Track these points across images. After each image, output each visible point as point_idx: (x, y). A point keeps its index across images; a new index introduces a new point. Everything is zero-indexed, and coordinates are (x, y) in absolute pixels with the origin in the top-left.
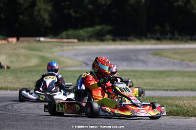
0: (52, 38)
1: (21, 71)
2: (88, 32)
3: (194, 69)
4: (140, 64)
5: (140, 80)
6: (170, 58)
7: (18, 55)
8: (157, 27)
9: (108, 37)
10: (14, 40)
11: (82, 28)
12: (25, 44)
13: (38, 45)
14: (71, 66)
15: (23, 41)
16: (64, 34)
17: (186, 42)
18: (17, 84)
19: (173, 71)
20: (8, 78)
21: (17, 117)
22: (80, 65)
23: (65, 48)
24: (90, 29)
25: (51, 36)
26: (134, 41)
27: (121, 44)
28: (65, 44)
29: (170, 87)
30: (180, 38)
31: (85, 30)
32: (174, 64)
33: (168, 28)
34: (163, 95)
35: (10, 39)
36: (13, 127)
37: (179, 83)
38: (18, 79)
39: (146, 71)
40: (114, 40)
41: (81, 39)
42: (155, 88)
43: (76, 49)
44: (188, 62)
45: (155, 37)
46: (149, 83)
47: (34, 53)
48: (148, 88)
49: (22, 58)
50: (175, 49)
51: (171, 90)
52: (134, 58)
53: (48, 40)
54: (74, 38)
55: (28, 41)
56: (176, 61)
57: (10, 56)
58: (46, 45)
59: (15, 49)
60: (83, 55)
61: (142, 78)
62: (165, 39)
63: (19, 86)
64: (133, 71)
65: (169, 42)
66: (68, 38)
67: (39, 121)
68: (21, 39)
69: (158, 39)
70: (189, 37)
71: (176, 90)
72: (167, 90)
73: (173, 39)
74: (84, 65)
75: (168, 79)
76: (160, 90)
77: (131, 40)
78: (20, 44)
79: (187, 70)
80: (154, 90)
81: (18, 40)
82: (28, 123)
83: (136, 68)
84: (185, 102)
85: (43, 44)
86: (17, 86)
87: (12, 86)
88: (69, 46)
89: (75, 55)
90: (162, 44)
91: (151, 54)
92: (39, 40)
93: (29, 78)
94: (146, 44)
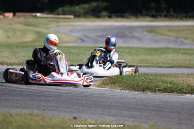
0: (48, 14)
1: (17, 47)
2: (84, 8)
3: (188, 47)
4: (135, 41)
5: (135, 57)
6: (165, 35)
7: (14, 31)
8: (153, 5)
9: (104, 13)
10: (10, 15)
11: (78, 4)
12: (21, 19)
13: (34, 20)
14: (67, 42)
15: (19, 17)
16: (60, 10)
17: (181, 19)
18: (13, 59)
19: (168, 49)
20: (4, 53)
21: (13, 92)
22: (76, 42)
23: (62, 24)
24: (86, 6)
25: (47, 12)
26: (130, 18)
27: (117, 21)
28: (62, 20)
29: (165, 63)
30: (175, 15)
31: (82, 6)
32: (169, 41)
33: (164, 6)
34: (158, 72)
35: (7, 14)
36: (9, 102)
37: (174, 60)
38: (14, 54)
39: (141, 48)
40: (110, 17)
41: (77, 15)
42: (150, 65)
43: (72, 25)
44: (183, 40)
45: (151, 14)
46: (143, 60)
47: (30, 28)
48: (143, 65)
49: (19, 33)
50: (170, 26)
51: (165, 67)
52: (130, 35)
53: (45, 15)
54: (70, 14)
55: (24, 16)
56: (171, 38)
57: (6, 31)
58: (42, 21)
59: (11, 24)
60: (79, 31)
61: (137, 55)
62: (161, 16)
63: (15, 61)
64: (128, 48)
65: (164, 19)
66: (64, 14)
67: (35, 96)
68: (18, 14)
69: (153, 16)
70: (184, 15)
71: (171, 67)
72: (162, 67)
73: (168, 16)
74: (80, 41)
75: (163, 57)
76: (155, 67)
77: (127, 17)
78: (16, 19)
79: (182, 47)
80: (149, 67)
81: (14, 15)
82: (25, 98)
83: (131, 45)
84: (180, 79)
85: (39, 20)
86: (14, 61)
87: (8, 61)
88: (65, 22)
89: (71, 31)
90: (157, 21)
91: (146, 31)
92: (36, 16)
93: (25, 53)
94: (142, 21)
